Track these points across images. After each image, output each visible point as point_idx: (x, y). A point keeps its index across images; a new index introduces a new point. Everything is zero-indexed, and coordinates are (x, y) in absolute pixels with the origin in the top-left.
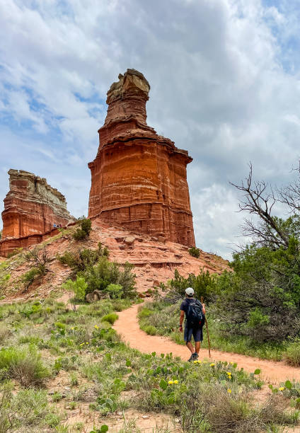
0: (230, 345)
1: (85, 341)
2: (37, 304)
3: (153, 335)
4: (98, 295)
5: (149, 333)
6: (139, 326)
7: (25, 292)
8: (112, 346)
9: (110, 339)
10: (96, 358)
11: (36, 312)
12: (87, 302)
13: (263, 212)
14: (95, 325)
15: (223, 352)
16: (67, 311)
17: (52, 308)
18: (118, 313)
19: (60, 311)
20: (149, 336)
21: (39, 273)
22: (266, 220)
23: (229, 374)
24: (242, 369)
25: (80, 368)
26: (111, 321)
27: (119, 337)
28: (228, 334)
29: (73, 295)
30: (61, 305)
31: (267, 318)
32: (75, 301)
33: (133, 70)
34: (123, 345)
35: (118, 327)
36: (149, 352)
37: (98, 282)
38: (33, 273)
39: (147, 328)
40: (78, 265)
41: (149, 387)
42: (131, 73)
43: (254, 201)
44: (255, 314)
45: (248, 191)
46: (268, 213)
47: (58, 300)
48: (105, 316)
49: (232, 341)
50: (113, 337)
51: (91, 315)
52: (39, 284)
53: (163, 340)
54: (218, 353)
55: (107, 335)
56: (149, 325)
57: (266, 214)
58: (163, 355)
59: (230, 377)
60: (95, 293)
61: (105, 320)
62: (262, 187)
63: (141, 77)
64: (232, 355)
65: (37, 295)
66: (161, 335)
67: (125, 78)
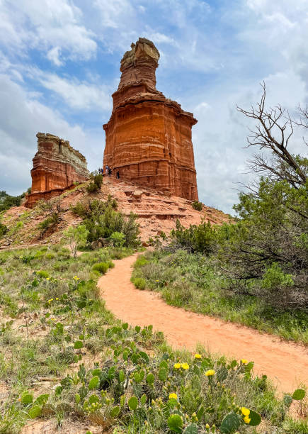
1: (56, 296)
3: (143, 289)
4: (102, 243)
5: (138, 286)
7: (41, 238)
9: (85, 296)
12: (91, 249)
13: (277, 144)
16: (68, 257)
17: (55, 254)
18: (115, 262)
19: (61, 258)
20: (138, 290)
21: (53, 221)
22: (280, 155)
23: (246, 412)
24: (265, 377)
26: (102, 271)
28: (232, 294)
31: (290, 278)
32: (81, 249)
33: (144, 39)
34: (98, 304)
37: (102, 231)
38: (47, 222)
39: (137, 281)
42: (142, 42)
43: (267, 131)
44: (273, 271)
45: (260, 118)
46: (284, 146)
48: (98, 265)
49: (238, 305)
51: (87, 262)
52: (53, 232)
53: (152, 297)
54: (219, 323)
56: (140, 276)
57: (281, 147)
59: (248, 420)
60: (100, 241)
61: (95, 269)
63: (151, 45)
64: (238, 327)
65: (49, 242)
66: (152, 290)
67: (137, 46)
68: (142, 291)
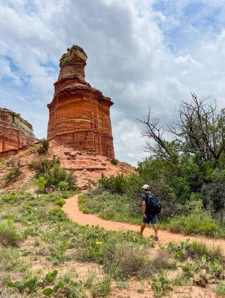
0: (135, 220)
1: (44, 217)
2: (14, 194)
3: (88, 213)
4: (53, 188)
5: (84, 212)
6: (78, 208)
7: (6, 186)
8: (61, 220)
9: (60, 216)
10: (51, 228)
11: (13, 199)
12: (45, 193)
13: (156, 137)
14: (51, 207)
15: (131, 224)
16: (33, 198)
17: (23, 196)
18: (65, 200)
19: (28, 198)
20: (85, 214)
21: (15, 174)
22: (158, 142)
23: (134, 238)
25: (41, 235)
26: (61, 205)
27: (66, 215)
28: (134, 213)
29: (37, 188)
30: (29, 194)
32: (38, 192)
33: (76, 46)
34: (68, 220)
35: (65, 209)
36: (84, 224)
37: (53, 180)
38: (11, 174)
39: (84, 209)
40: (40, 169)
41: (84, 246)
42: (75, 48)
43: (151, 130)
45: (148, 124)
46: (160, 138)
47: (27, 191)
48: (57, 201)
49: (137, 218)
50: (62, 215)
51: (48, 201)
52: (15, 181)
53: (94, 217)
55: (58, 214)
56: (85, 207)
57: (158, 138)
58: (93, 226)
59: (135, 240)
60: (51, 187)
61: (57, 204)
62: (157, 121)
63: (81, 50)
64: (136, 226)
65: (13, 188)
66: (93, 214)
67: (72, 51)
68: (87, 215)
